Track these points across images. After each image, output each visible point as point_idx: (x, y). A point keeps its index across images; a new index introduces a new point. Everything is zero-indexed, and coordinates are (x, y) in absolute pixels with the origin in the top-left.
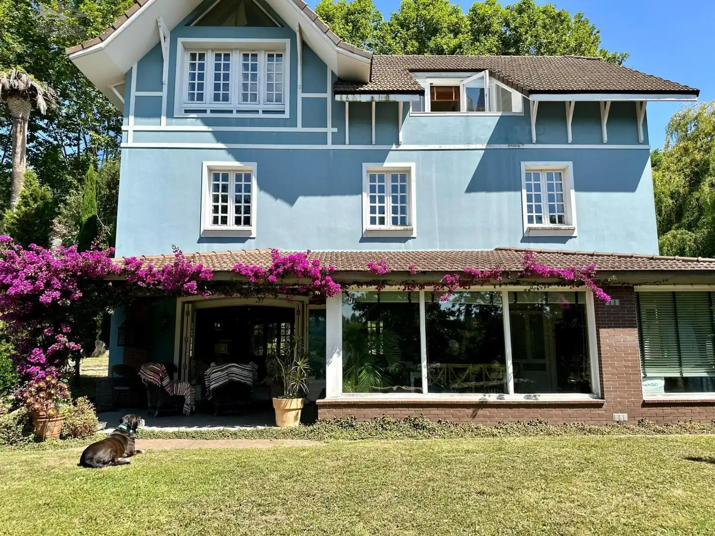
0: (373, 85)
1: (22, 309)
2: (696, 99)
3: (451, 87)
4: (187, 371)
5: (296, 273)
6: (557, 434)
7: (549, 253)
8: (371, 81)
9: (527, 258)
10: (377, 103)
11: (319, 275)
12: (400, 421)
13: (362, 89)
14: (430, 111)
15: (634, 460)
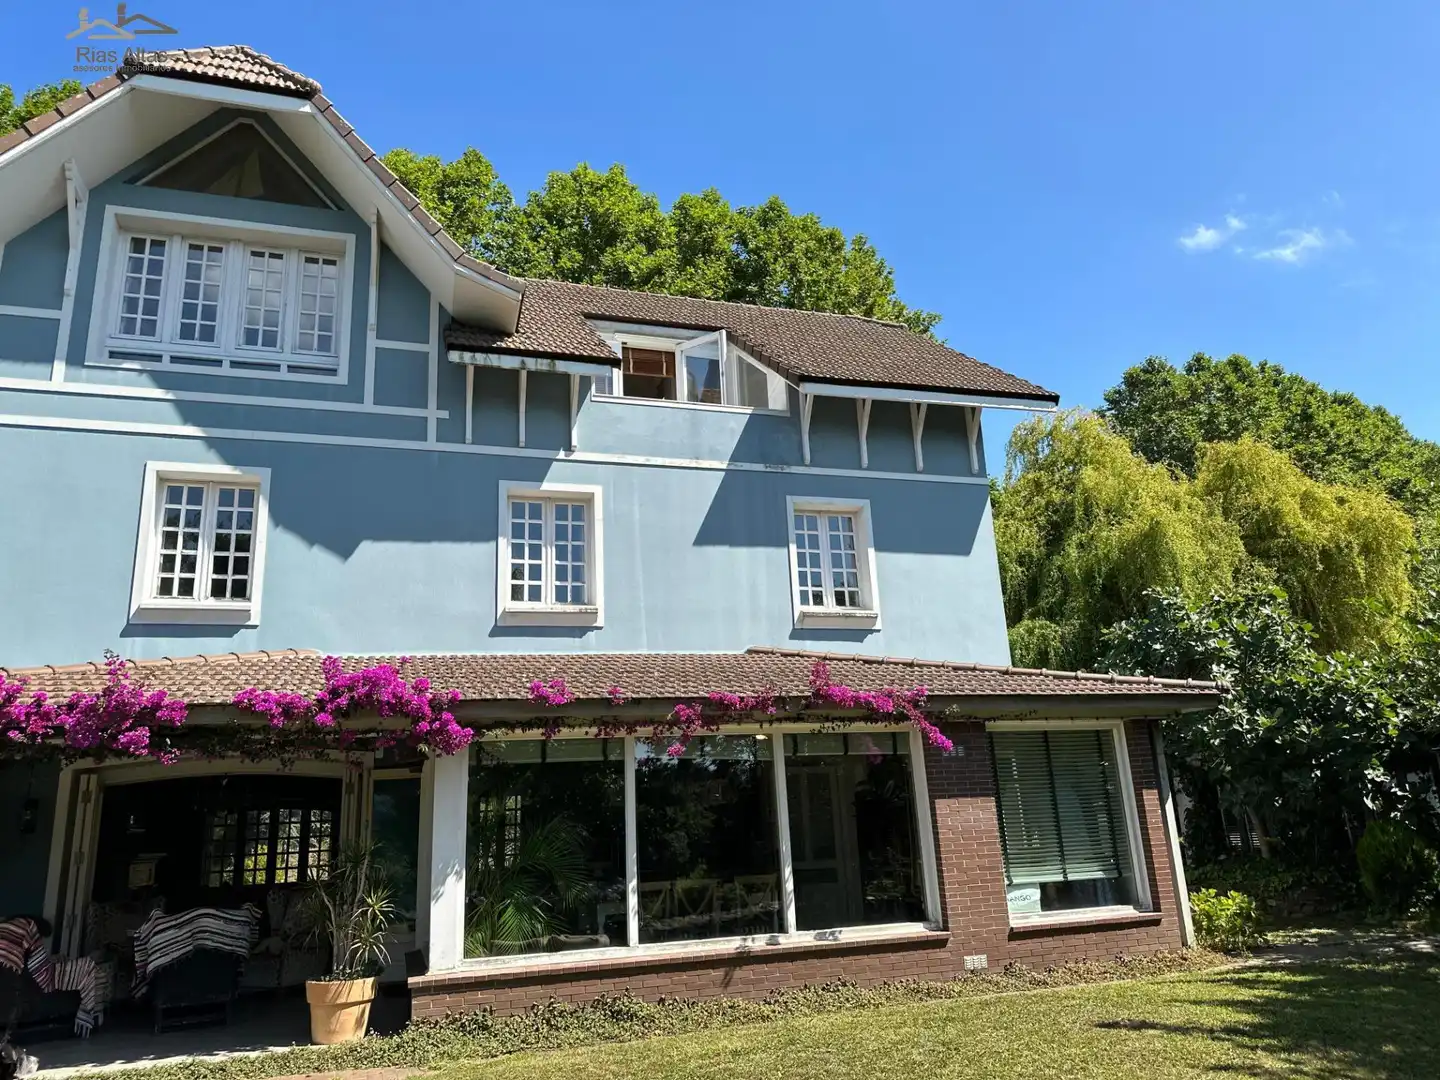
0: (523, 339)
3: (660, 352)
5: (379, 708)
6: (874, 1005)
7: (840, 660)
8: (517, 332)
9: (816, 673)
10: (530, 373)
11: (427, 709)
12: (584, 1008)
13: (504, 345)
14: (622, 394)
15: (1019, 1037)
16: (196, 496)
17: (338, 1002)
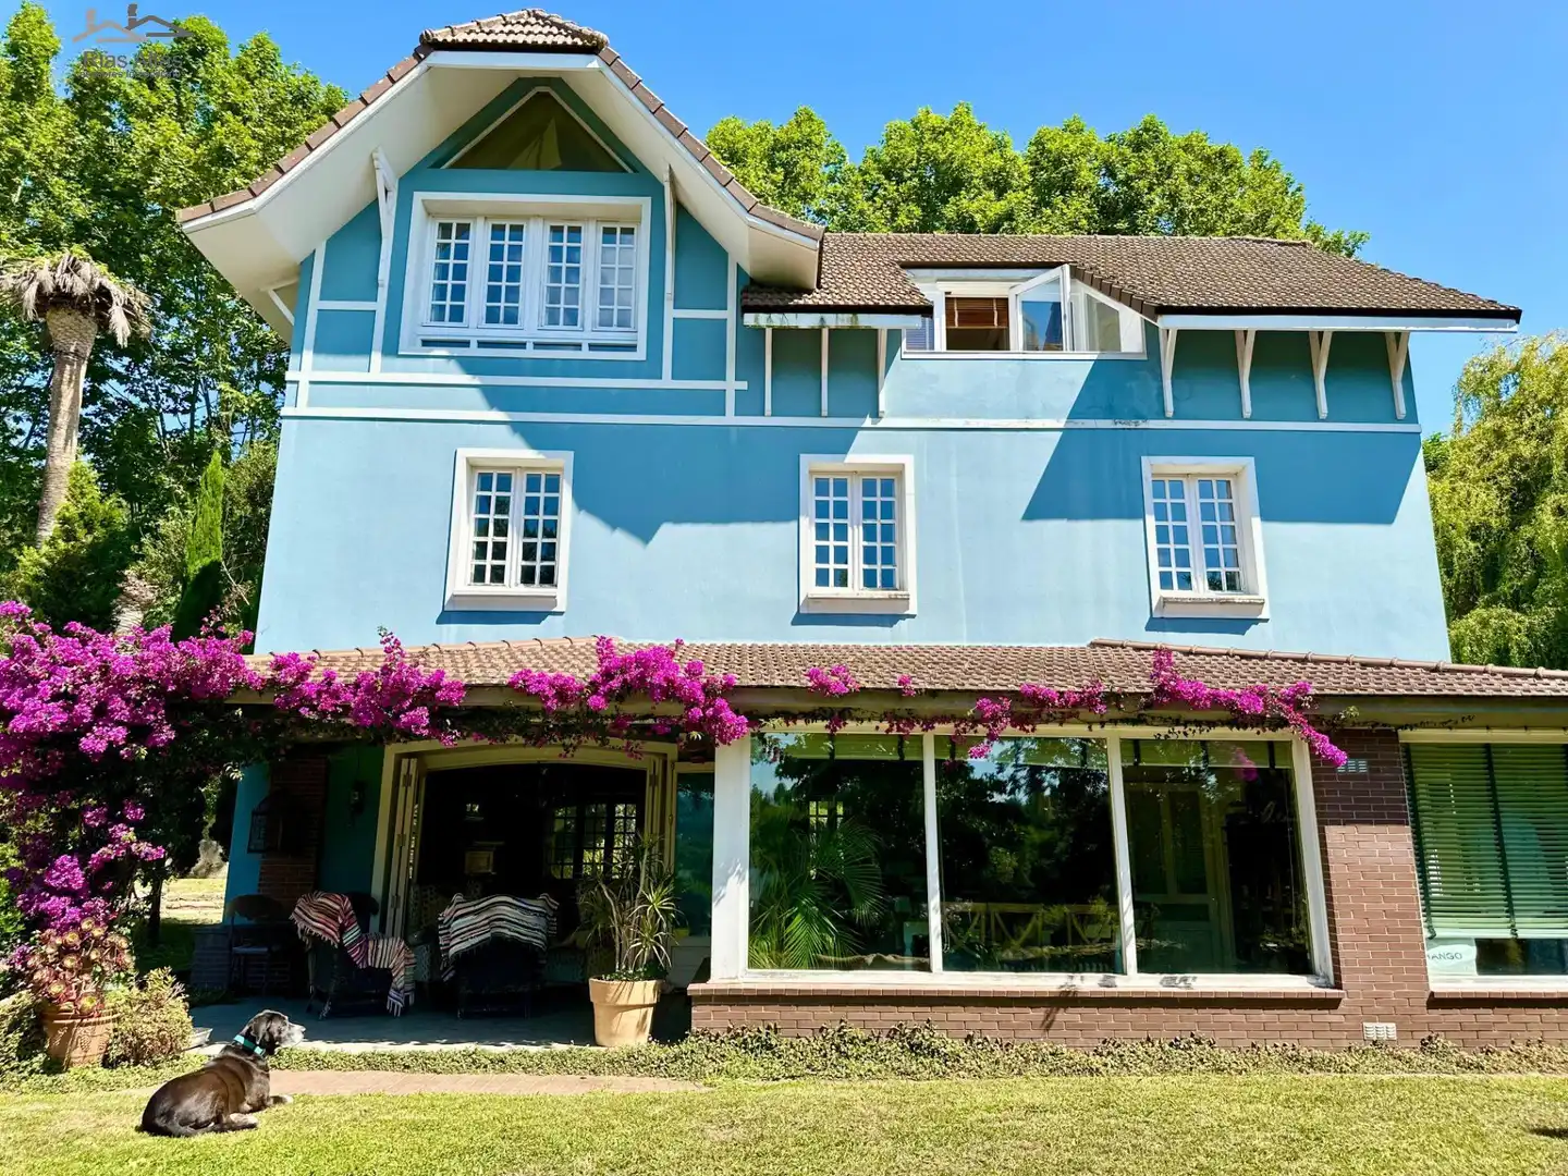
0: (823, 295)
1: (42, 765)
2: (1515, 328)
3: (990, 300)
4: (400, 912)
5: (651, 692)
6: (1236, 1071)
7: (1209, 655)
9: (1159, 665)
10: (833, 333)
11: (701, 696)
12: (878, 1037)
13: (801, 302)
14: (944, 349)
15: (1412, 1134)
16: (505, 482)
17: (620, 1003)
